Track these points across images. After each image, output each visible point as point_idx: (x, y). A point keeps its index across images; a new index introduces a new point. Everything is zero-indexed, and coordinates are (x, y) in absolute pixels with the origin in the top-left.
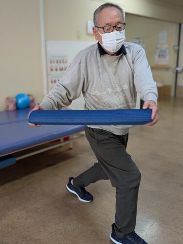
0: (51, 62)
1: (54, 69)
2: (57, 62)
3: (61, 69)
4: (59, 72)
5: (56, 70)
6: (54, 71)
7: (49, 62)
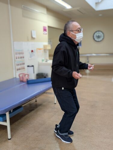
0: (16, 54)
1: (18, 57)
2: (19, 54)
3: (21, 58)
4: (20, 59)
5: (19, 58)
6: (18, 59)
7: (15, 54)
